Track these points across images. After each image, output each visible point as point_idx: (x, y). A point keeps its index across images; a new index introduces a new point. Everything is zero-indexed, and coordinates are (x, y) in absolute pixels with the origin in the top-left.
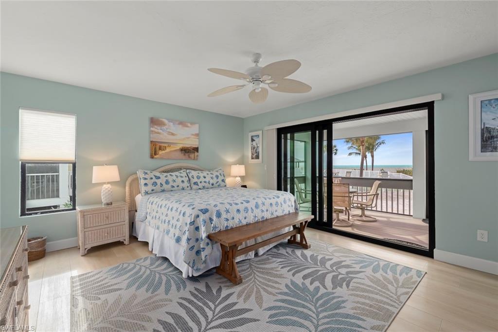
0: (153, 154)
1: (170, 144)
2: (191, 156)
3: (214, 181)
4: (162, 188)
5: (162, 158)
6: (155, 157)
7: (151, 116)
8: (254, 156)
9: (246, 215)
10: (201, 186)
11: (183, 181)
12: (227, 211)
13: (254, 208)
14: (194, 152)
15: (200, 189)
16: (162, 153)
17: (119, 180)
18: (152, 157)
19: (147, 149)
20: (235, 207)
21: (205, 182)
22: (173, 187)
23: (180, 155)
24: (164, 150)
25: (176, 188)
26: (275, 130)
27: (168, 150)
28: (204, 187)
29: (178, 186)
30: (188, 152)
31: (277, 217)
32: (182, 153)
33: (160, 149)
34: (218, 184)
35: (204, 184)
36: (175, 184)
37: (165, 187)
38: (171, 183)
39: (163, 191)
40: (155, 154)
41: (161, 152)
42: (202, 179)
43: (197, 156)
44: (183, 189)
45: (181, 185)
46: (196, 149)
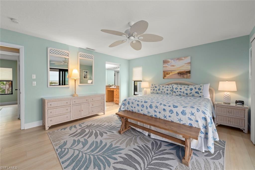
1: (171, 71)
2: (184, 76)
3: (189, 92)
4: (157, 92)
5: (168, 78)
6: (165, 78)
7: (163, 60)
10: (177, 93)
11: (167, 90)
14: (187, 74)
15: (177, 95)
16: (168, 76)
18: (164, 78)
19: (162, 75)
21: (180, 92)
22: (162, 92)
24: (169, 74)
25: (163, 93)
27: (171, 74)
28: (180, 95)
29: (164, 92)
30: (183, 74)
32: (179, 75)
33: (167, 74)
38: (161, 90)
40: (165, 77)
41: (167, 76)
42: (179, 90)
43: (190, 76)
44: (167, 94)
45: (166, 92)
46: (189, 72)
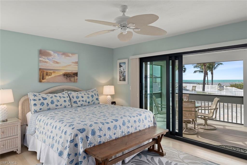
0: (42, 78)
1: (54, 71)
2: (71, 79)
3: (90, 100)
4: (48, 107)
5: (48, 82)
6: (43, 81)
7: (39, 48)
8: (122, 79)
9: (116, 131)
10: (79, 104)
11: (65, 101)
12: (100, 130)
13: (121, 125)
14: (74, 77)
15: (79, 106)
16: (49, 78)
17: (14, 101)
18: (40, 81)
19: (36, 75)
20: (107, 126)
21: (83, 101)
22: (57, 106)
23: (63, 79)
24: (50, 76)
25: (59, 106)
26: (138, 59)
27: (53, 75)
28: (82, 105)
29: (61, 105)
30: (70, 77)
31: (140, 131)
32: (64, 77)
33: (47, 75)
34: (93, 102)
35: (82, 103)
36: (59, 104)
37: (51, 106)
38: (56, 103)
39: (49, 109)
40: (43, 79)
41: (47, 77)
42: (80, 99)
43: (77, 79)
44: (65, 107)
45: (64, 104)
46: (76, 74)
